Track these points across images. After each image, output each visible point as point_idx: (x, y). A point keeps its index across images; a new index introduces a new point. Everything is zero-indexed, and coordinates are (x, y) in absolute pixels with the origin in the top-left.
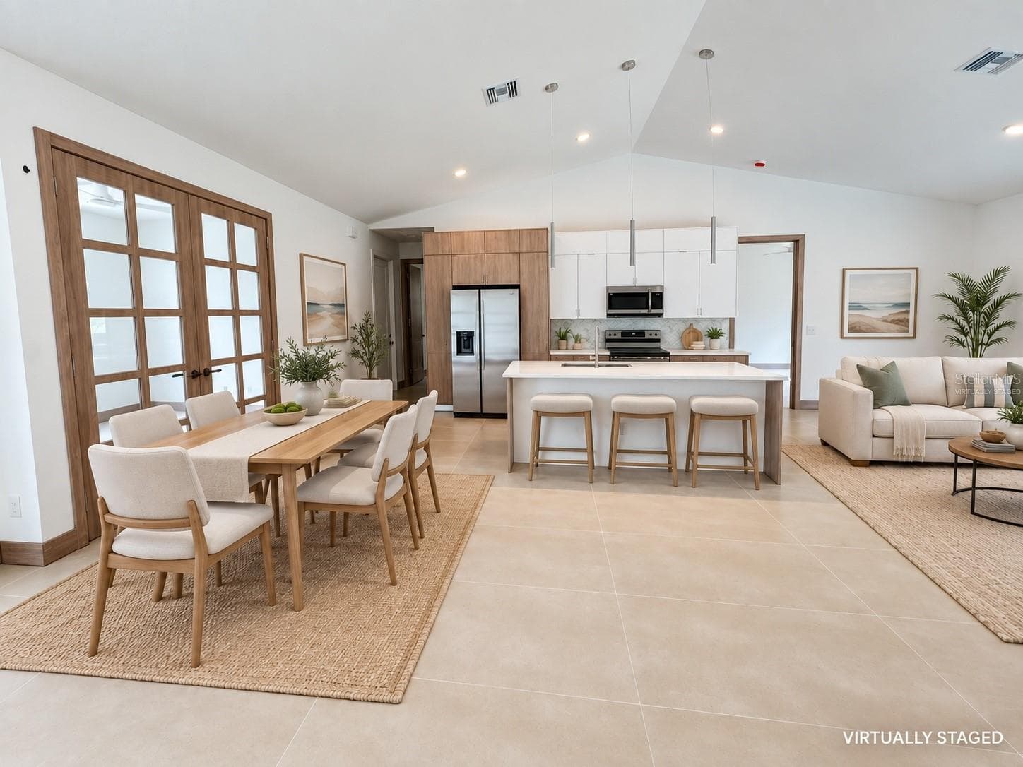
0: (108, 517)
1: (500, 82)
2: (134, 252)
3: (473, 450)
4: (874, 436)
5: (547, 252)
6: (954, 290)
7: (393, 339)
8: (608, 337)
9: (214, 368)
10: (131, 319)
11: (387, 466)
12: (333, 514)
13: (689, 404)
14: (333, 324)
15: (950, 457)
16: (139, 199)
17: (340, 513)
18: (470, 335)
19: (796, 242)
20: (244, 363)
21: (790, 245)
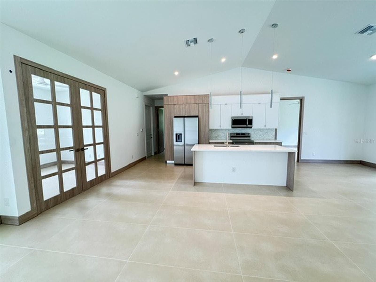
1: (191, 38)
2: (54, 103)
3: (181, 178)
5: (209, 103)
7: (152, 136)
8: (232, 136)
9: (85, 148)
10: (53, 129)
16: (56, 83)
19: (301, 99)
21: (299, 101)
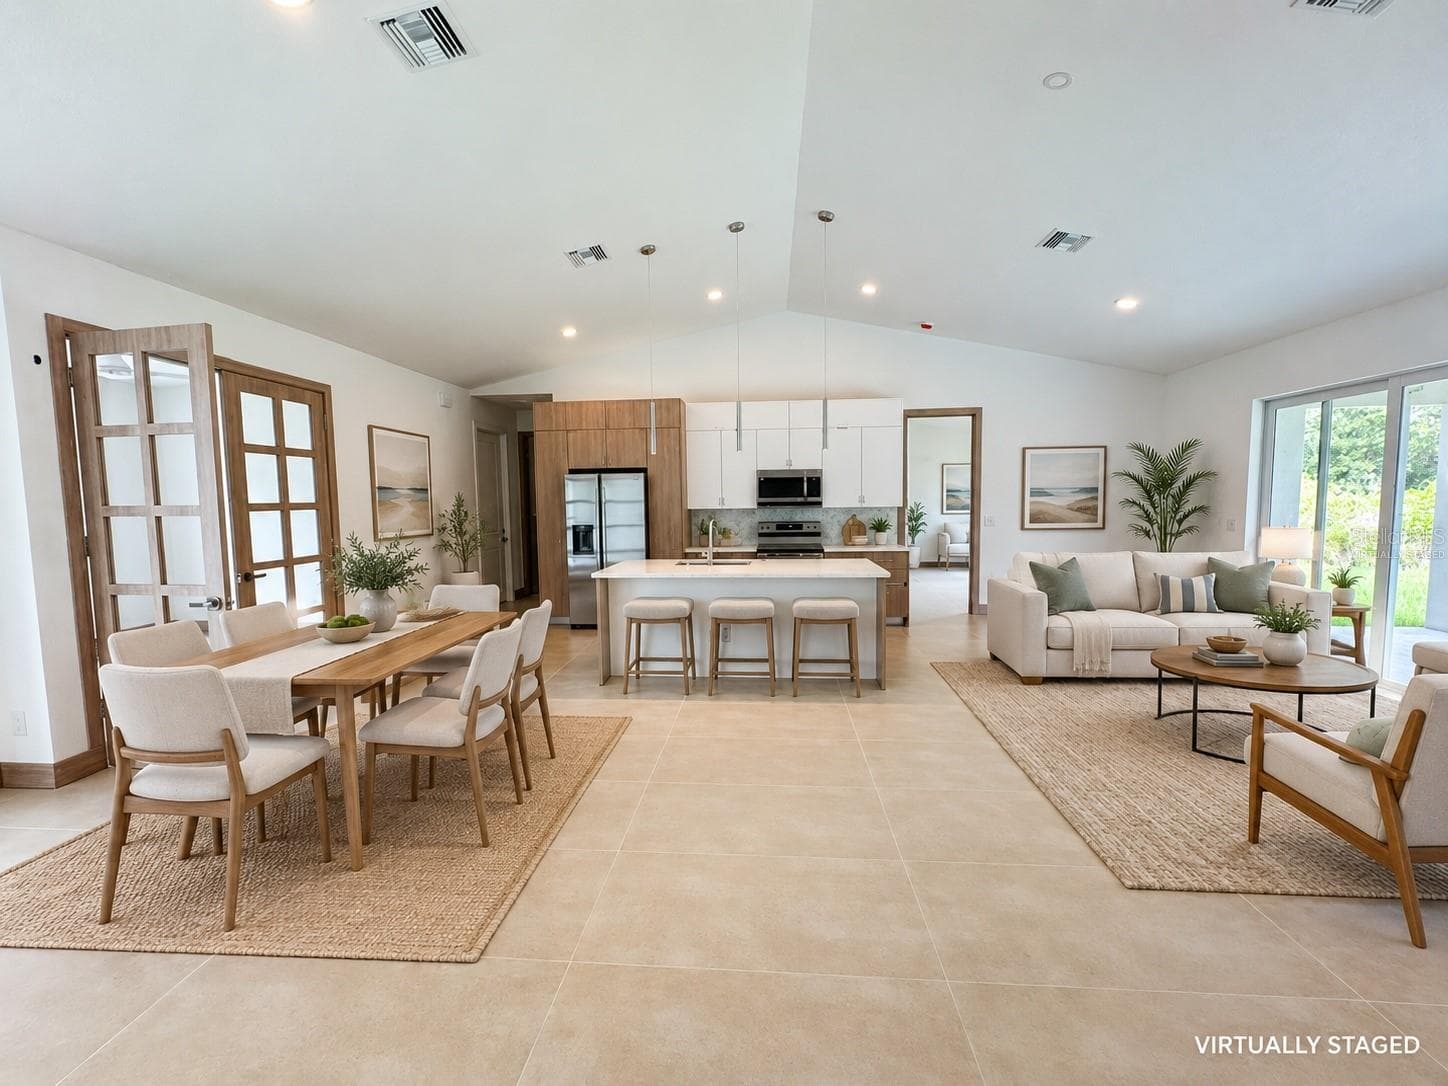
0: (123, 750)
1: (585, 247)
4: (1048, 648)
5: (679, 427)
6: (1138, 468)
7: (508, 535)
8: (761, 531)
9: (256, 573)
11: (479, 694)
12: (415, 759)
13: (791, 609)
14: (413, 514)
15: (1154, 672)
17: (425, 756)
18: (590, 528)
19: (973, 416)
20: (297, 568)
